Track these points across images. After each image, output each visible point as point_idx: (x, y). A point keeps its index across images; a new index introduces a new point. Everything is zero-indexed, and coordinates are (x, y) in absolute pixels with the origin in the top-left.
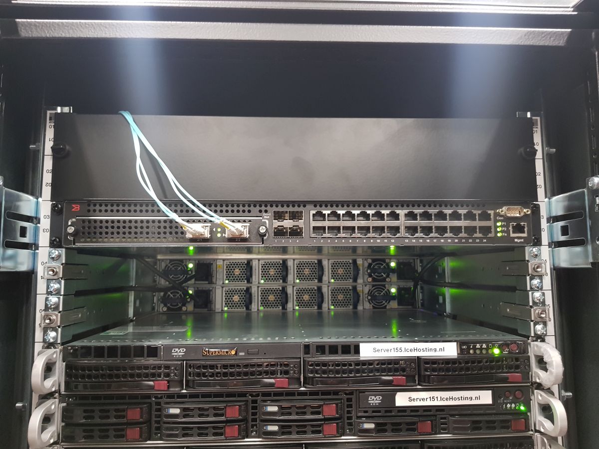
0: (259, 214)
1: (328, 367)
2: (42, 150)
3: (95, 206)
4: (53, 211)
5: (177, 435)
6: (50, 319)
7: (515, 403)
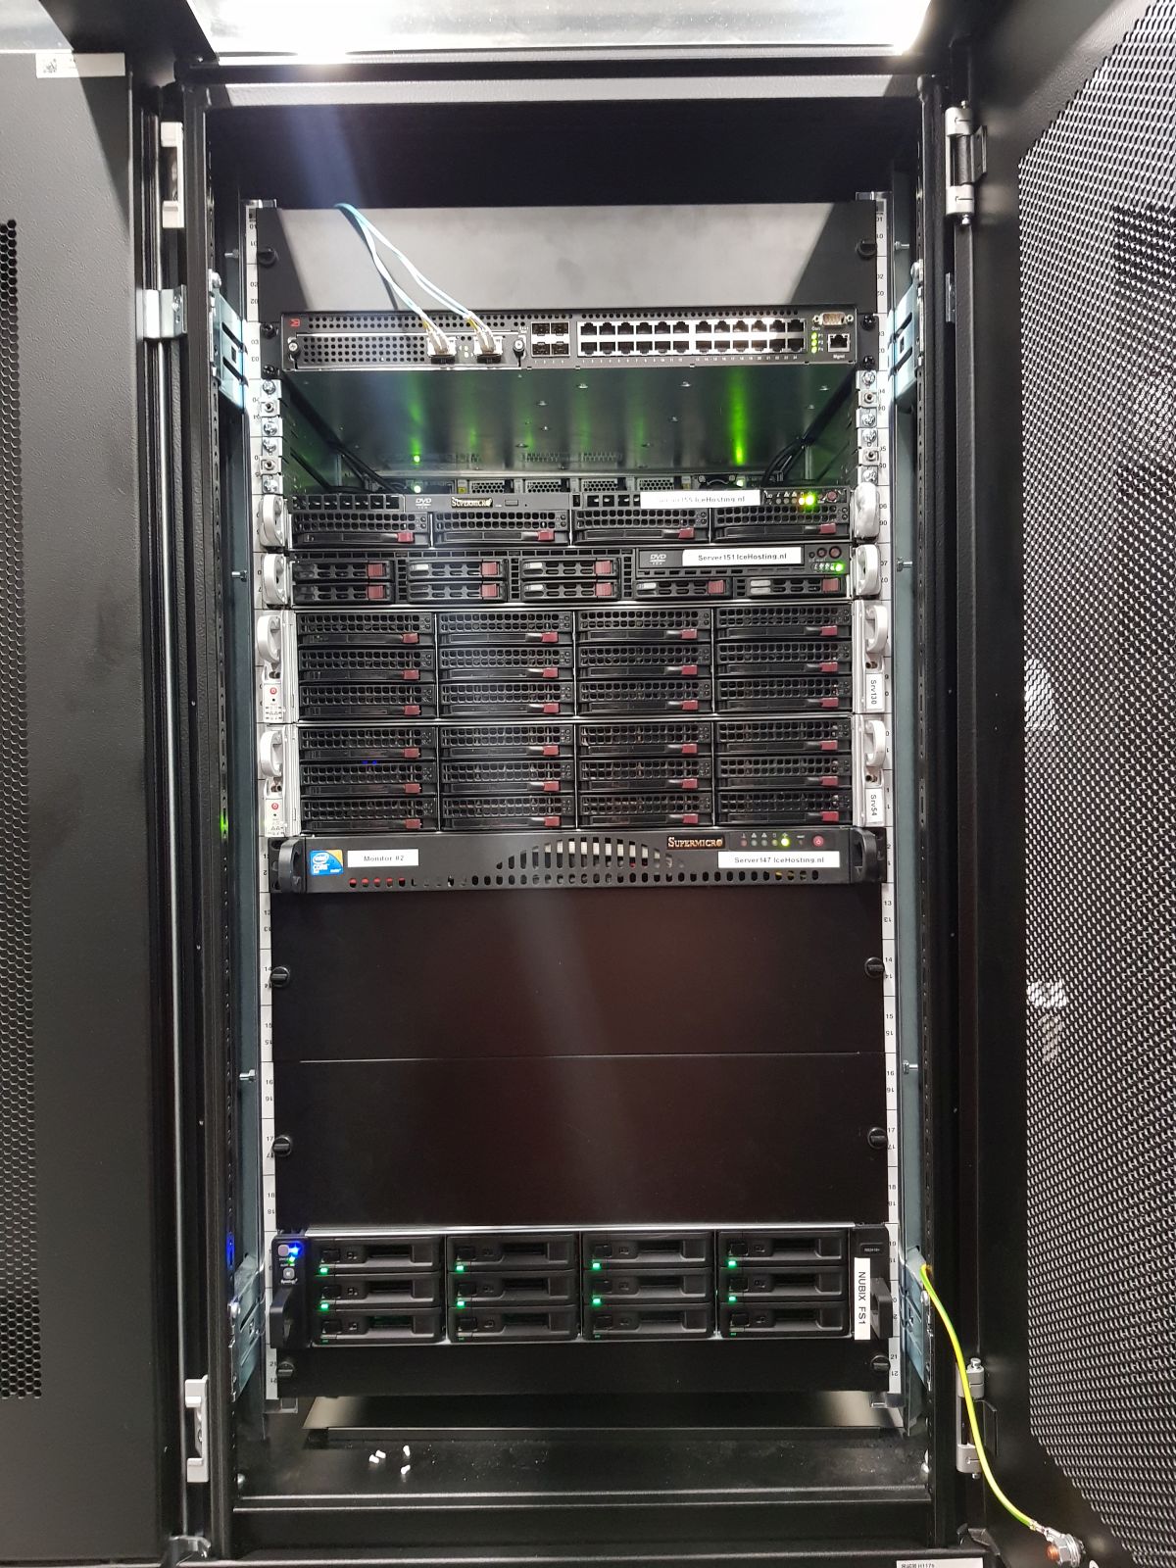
0: (515, 328)
1: (601, 518)
2: (241, 258)
3: (318, 320)
4: (262, 334)
5: (426, 594)
6: (269, 465)
7: (830, 562)
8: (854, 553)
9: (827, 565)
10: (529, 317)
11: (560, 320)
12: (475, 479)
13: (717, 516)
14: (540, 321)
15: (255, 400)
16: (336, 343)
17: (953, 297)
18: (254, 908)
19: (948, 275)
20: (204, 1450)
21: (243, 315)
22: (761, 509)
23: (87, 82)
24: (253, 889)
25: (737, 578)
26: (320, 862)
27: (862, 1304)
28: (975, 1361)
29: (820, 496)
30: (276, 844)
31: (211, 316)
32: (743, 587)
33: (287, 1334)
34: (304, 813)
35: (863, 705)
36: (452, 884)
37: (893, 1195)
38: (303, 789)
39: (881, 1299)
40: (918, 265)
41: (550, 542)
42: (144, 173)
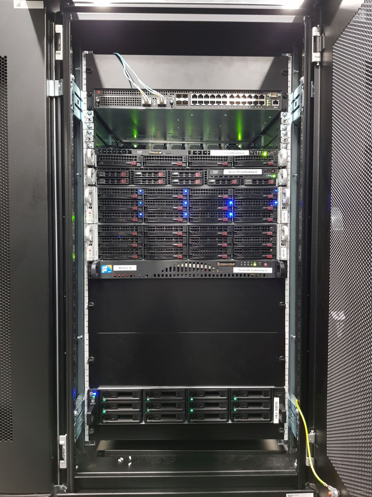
0: (171, 95)
1: (197, 158)
2: (81, 70)
3: (106, 91)
4: (88, 95)
5: (140, 182)
6: (89, 139)
7: (271, 174)
8: (279, 171)
9: (270, 175)
10: (175, 92)
11: (185, 93)
12: (154, 143)
13: (235, 159)
14: (179, 93)
15: (85, 117)
16: (112, 99)
17: (313, 89)
18: (83, 283)
19: (312, 82)
20: (65, 458)
21: (81, 89)
22: (249, 156)
23: (31, 11)
24: (83, 278)
25: (241, 179)
26: (104, 269)
27: (276, 412)
28: (312, 431)
29: (268, 153)
30: (90, 263)
31: (71, 90)
32: (243, 182)
33: (92, 420)
34: (99, 253)
35: (281, 221)
36: (147, 276)
37: (287, 378)
38: (99, 245)
39: (283, 411)
40: (302, 79)
41: (180, 166)
42: (49, 41)
